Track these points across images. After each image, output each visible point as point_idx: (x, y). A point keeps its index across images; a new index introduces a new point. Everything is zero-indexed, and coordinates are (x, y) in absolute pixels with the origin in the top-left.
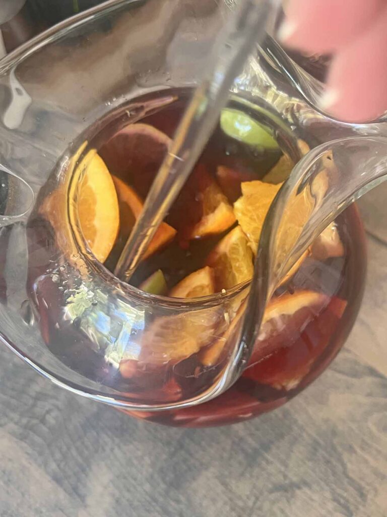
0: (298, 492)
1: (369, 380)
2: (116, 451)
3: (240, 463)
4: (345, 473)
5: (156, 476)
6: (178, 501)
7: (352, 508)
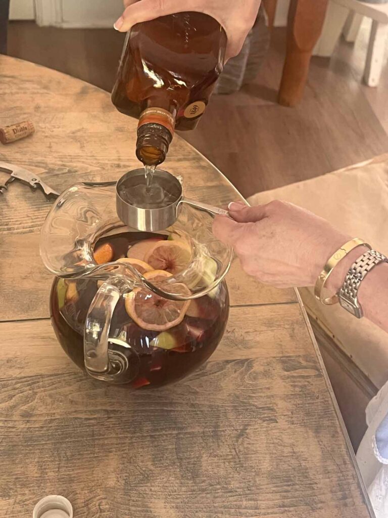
0: (247, 431)
1: (229, 366)
2: (153, 489)
3: (213, 442)
4: (257, 408)
5: (183, 481)
6: (204, 481)
7: (273, 417)
